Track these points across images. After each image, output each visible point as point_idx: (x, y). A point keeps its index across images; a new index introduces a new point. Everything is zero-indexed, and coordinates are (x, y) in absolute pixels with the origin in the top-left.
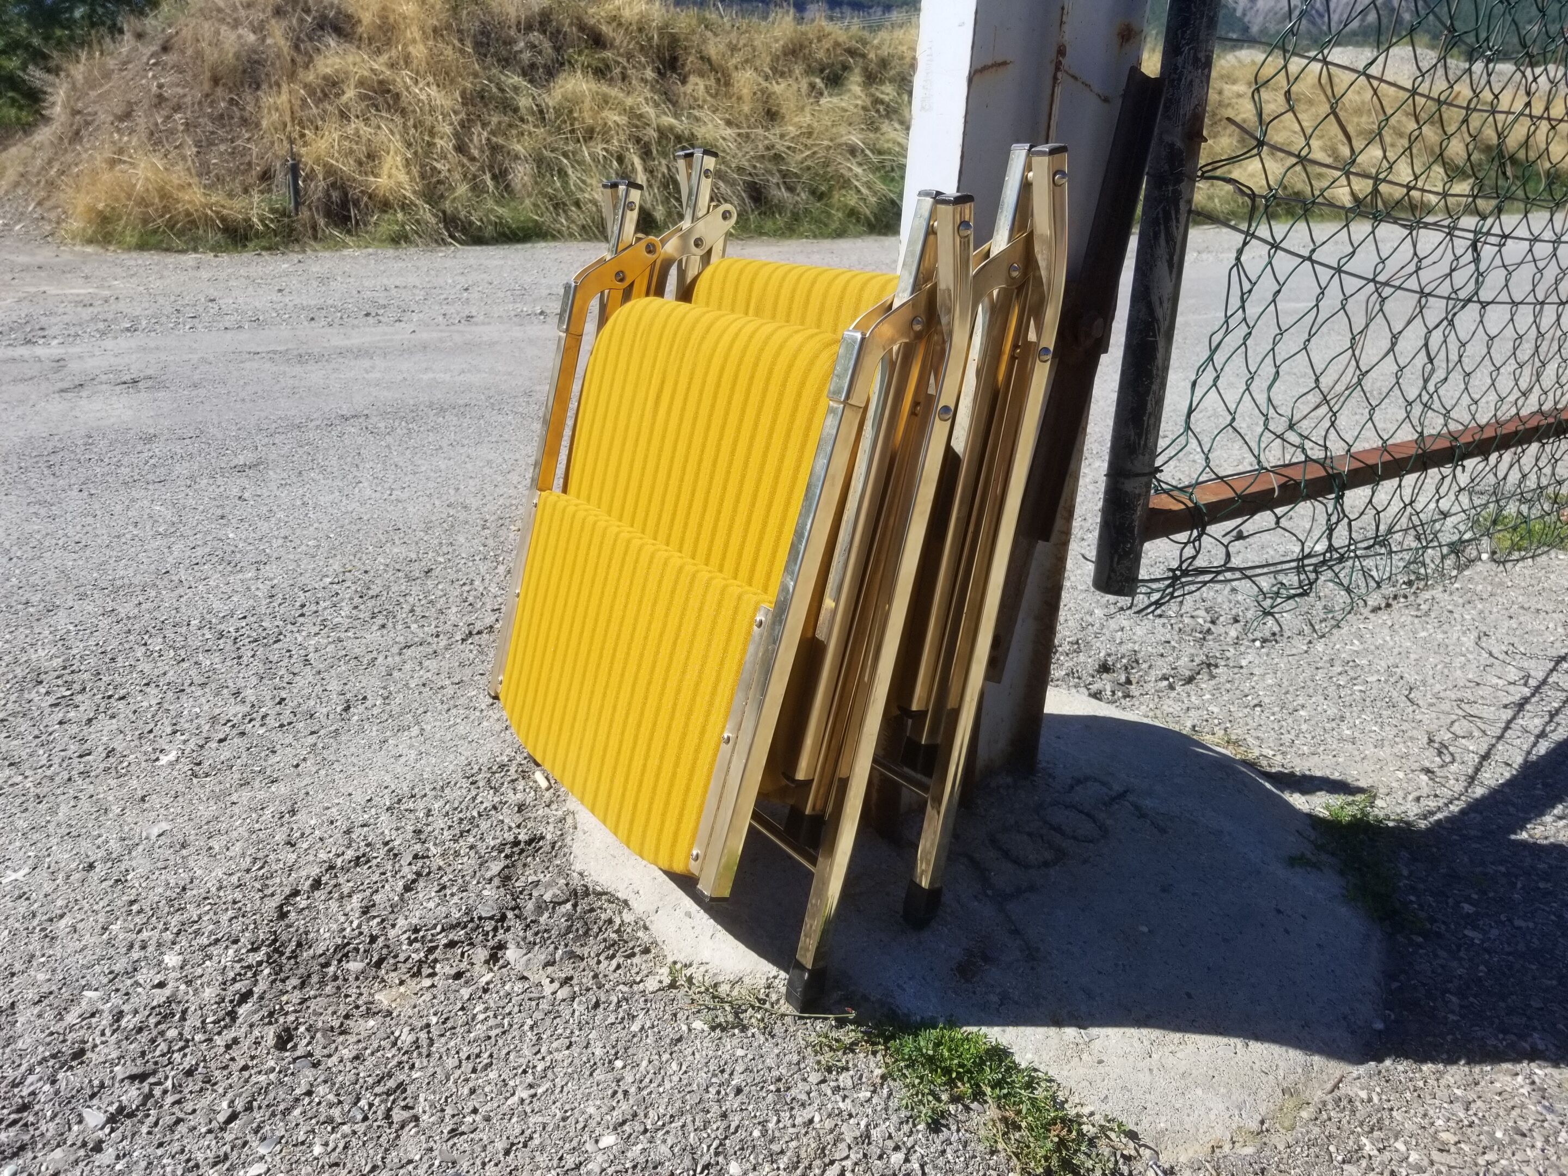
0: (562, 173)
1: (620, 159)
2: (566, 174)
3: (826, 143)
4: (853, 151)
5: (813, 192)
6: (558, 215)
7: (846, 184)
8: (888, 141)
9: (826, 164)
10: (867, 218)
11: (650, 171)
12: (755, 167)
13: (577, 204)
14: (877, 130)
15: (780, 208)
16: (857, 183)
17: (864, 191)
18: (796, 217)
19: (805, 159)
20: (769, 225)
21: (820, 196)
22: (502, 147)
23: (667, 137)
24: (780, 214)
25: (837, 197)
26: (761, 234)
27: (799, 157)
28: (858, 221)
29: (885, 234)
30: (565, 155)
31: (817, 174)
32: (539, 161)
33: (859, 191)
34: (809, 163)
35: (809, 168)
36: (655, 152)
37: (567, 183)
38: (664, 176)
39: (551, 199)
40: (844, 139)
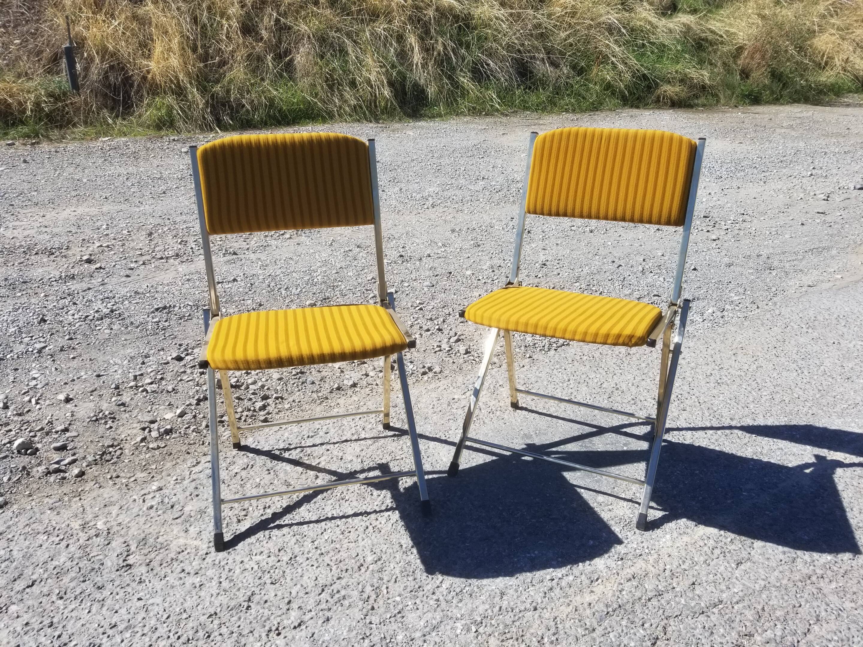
0: (343, 52)
1: (400, 38)
2: (347, 52)
3: (588, 22)
4: (610, 29)
5: (574, 67)
6: (332, 95)
7: (603, 59)
8: (640, 20)
9: (587, 42)
10: (621, 92)
11: (427, 50)
12: (523, 45)
13: (353, 84)
14: (631, 10)
15: (543, 83)
16: (613, 59)
17: (621, 67)
18: (557, 91)
19: (569, 36)
20: (533, 99)
21: (581, 71)
22: (290, 28)
23: (447, 18)
24: (544, 89)
25: (595, 71)
26: (526, 108)
27: (563, 35)
28: (613, 94)
29: (638, 107)
30: (349, 35)
31: (578, 50)
32: (322, 40)
33: (614, 67)
34: (571, 40)
35: (571, 45)
36: (433, 31)
37: (346, 62)
38: (439, 54)
39: (327, 80)
40: (603, 19)
